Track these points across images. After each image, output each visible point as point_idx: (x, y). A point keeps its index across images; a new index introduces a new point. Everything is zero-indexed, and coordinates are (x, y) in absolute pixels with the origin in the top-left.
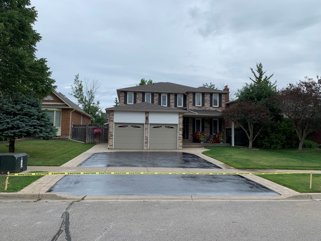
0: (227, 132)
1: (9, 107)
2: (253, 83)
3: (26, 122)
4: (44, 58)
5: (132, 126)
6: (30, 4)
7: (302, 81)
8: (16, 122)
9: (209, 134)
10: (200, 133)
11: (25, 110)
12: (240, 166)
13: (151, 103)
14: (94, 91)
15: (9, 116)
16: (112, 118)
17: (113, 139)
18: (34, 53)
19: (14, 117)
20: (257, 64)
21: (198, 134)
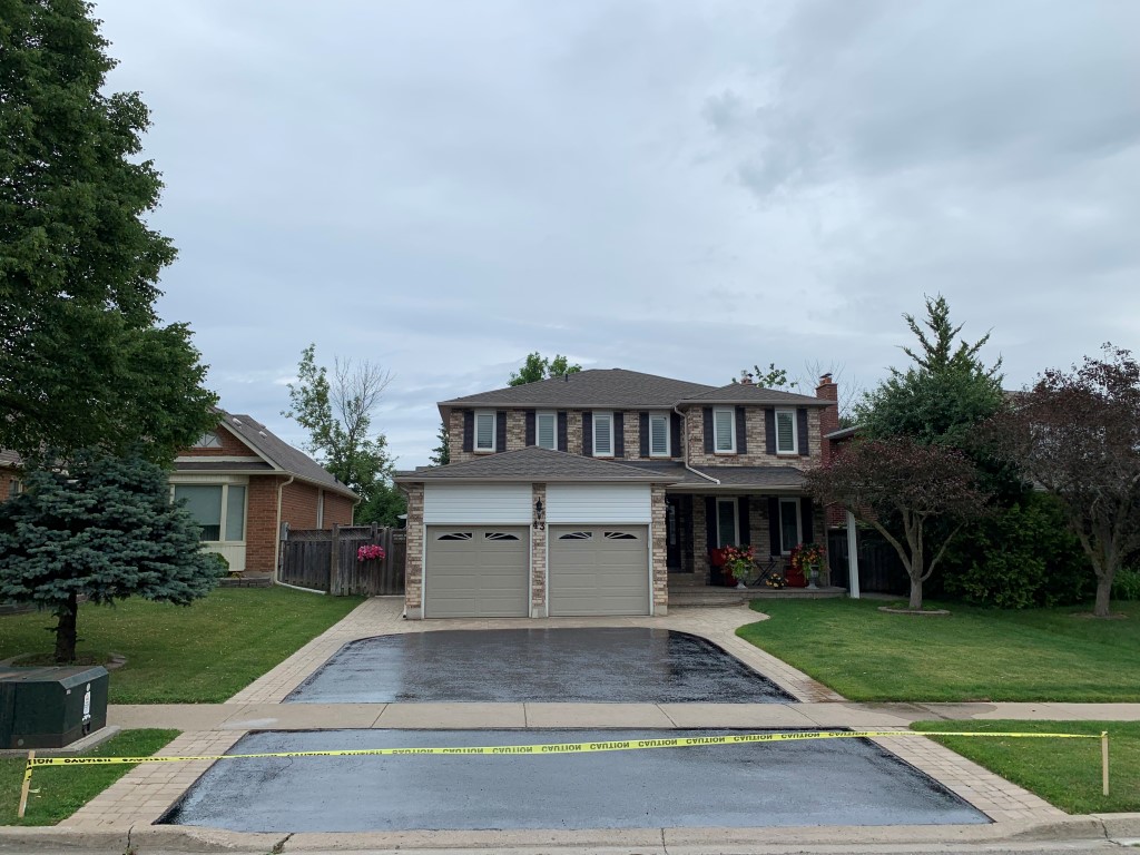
0: (832, 544)
1: (58, 499)
2: (917, 367)
3: (112, 547)
4: (184, 321)
5: (487, 535)
6: (139, 149)
7: (1094, 359)
8: (78, 552)
9: (766, 555)
10: (732, 553)
11: (109, 506)
12: (865, 692)
13: (555, 448)
14: (367, 402)
15: (55, 531)
16: (418, 509)
17: (420, 581)
18: (152, 303)
19: (74, 535)
20: (930, 300)
21: (724, 556)
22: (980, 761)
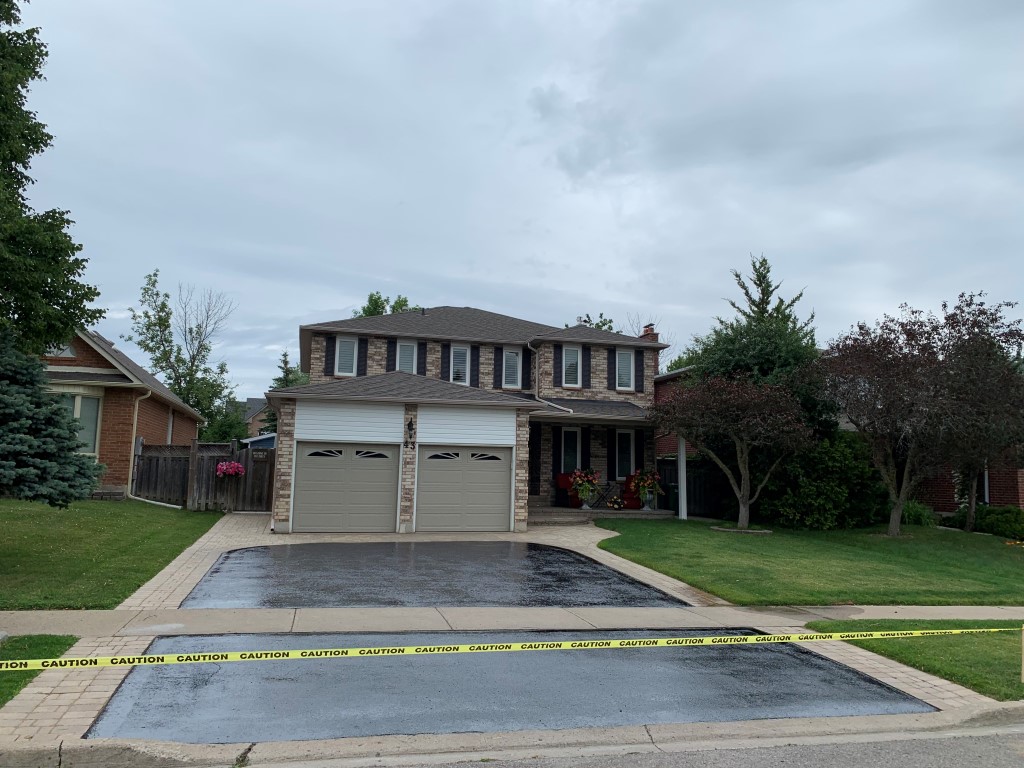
2: (744, 321)
4: (62, 210)
5: (358, 452)
6: (17, 21)
7: (892, 316)
9: (604, 480)
10: (580, 477)
12: (747, 597)
13: (415, 372)
14: (209, 329)
16: (289, 425)
17: (289, 496)
18: (20, 191)
20: (755, 260)
21: (572, 480)
22: (891, 656)
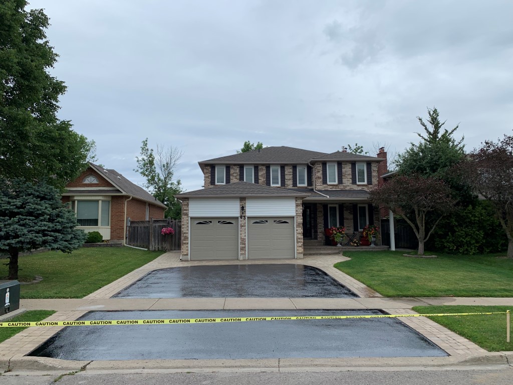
0: (383, 226)
1: (3, 202)
2: (423, 142)
3: (29, 225)
4: (68, 120)
5: (219, 222)
6: (44, 36)
7: (509, 135)
8: (12, 227)
9: (351, 231)
10: (335, 230)
11: (28, 206)
12: (392, 292)
13: (253, 182)
14: (172, 165)
16: (186, 210)
17: (188, 243)
18: (55, 112)
19: (10, 219)
20: (430, 110)
21: (331, 232)
22: (445, 326)
